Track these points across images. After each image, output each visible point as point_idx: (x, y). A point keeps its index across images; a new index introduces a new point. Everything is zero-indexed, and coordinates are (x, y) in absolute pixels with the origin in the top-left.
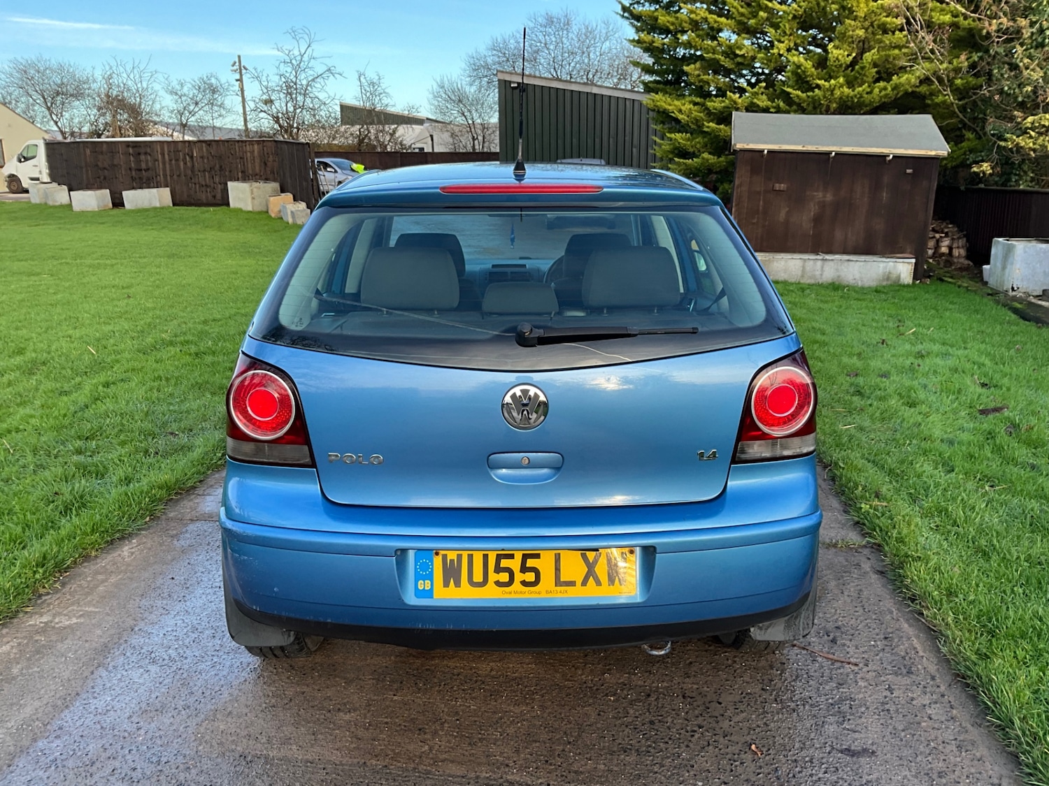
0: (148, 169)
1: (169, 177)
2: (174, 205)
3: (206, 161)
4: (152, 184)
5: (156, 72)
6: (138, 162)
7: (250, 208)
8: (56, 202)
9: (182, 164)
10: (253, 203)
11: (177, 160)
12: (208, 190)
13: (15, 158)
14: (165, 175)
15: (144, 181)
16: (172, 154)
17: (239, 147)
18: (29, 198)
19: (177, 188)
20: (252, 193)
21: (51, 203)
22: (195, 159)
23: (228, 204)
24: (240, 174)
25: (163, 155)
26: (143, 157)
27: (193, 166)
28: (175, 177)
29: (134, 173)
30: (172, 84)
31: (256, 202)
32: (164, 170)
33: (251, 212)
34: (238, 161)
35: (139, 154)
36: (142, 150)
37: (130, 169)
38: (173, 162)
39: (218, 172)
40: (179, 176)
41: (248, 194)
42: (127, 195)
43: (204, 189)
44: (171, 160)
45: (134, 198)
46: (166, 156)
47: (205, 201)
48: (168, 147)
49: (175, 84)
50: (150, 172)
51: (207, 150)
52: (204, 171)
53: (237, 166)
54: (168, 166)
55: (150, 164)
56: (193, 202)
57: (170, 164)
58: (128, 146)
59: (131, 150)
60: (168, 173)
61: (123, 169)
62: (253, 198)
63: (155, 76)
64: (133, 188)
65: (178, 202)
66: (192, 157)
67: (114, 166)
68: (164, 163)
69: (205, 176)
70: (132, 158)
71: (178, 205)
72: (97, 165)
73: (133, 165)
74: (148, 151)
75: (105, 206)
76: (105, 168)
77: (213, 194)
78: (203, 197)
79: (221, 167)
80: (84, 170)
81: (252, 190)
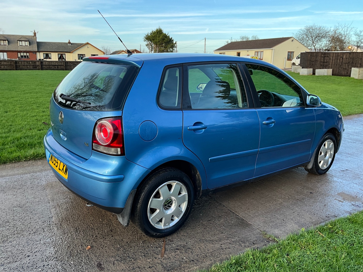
0: (327, 62)
1: (333, 65)
2: (333, 75)
3: (347, 60)
4: (327, 67)
5: (353, 27)
6: (324, 59)
7: (357, 78)
8: (297, 72)
9: (339, 61)
10: (358, 76)
11: (337, 59)
12: (346, 70)
13: (296, 58)
14: (332, 64)
15: (325, 66)
16: (336, 57)
17: (361, 55)
18: (291, 70)
19: (335, 69)
20: (359, 72)
21: (295, 72)
22: (344, 59)
23: (350, 76)
24: (359, 65)
25: (333, 57)
26: (326, 58)
27: (342, 62)
28: (335, 65)
29: (322, 63)
30: (357, 32)
31: (360, 76)
32: (332, 63)
33: (357, 79)
34: (360, 60)
35: (325, 57)
36: (326, 56)
37: (321, 62)
38: (336, 60)
39: (351, 64)
40: (337, 65)
41: (358, 73)
42: (317, 71)
43: (344, 70)
44: (335, 59)
45: (319, 72)
46: (334, 58)
47: (343, 74)
48: (335, 54)
49: (358, 32)
50: (327, 63)
51: (349, 56)
52: (346, 63)
53: (358, 62)
54: (334, 61)
55: (328, 60)
56: (339, 74)
57: (335, 61)
58: (322, 54)
59: (323, 55)
60: (333, 64)
61: (319, 62)
62: (359, 74)
63: (353, 29)
64: (321, 69)
65: (334, 74)
66: (343, 58)
67: (316, 61)
68: (333, 60)
69: (346, 65)
70: (322, 58)
71: (334, 75)
72: (311, 60)
73: (322, 61)
74: (328, 56)
75: (310, 74)
76: (313, 61)
77: (347, 72)
78: (343, 73)
79: (352, 62)
80: (307, 62)
81: (359, 71)
